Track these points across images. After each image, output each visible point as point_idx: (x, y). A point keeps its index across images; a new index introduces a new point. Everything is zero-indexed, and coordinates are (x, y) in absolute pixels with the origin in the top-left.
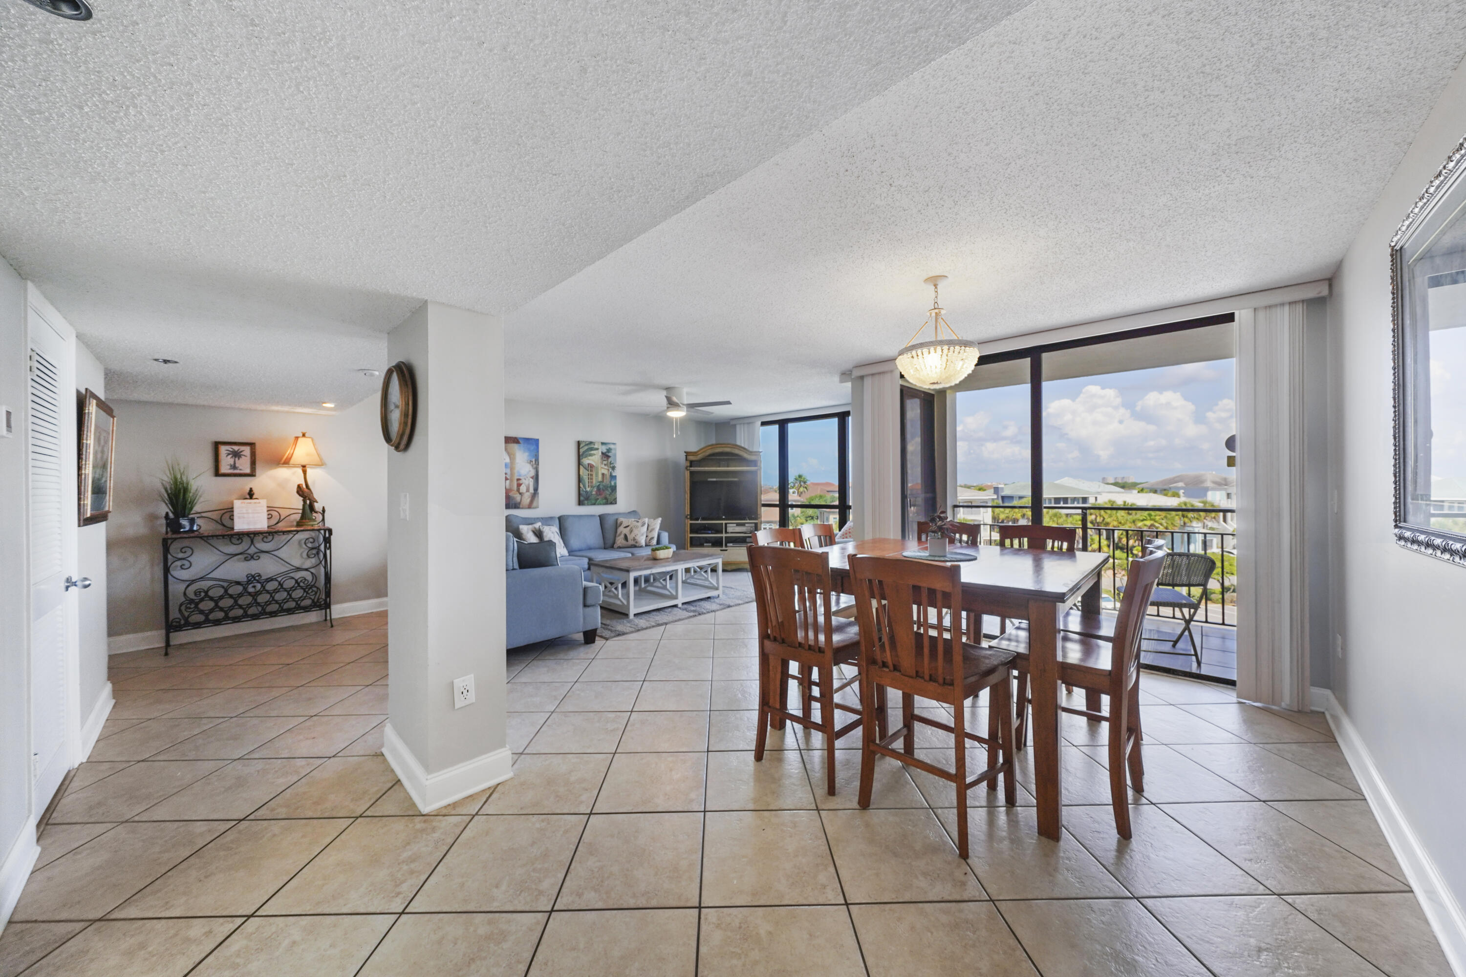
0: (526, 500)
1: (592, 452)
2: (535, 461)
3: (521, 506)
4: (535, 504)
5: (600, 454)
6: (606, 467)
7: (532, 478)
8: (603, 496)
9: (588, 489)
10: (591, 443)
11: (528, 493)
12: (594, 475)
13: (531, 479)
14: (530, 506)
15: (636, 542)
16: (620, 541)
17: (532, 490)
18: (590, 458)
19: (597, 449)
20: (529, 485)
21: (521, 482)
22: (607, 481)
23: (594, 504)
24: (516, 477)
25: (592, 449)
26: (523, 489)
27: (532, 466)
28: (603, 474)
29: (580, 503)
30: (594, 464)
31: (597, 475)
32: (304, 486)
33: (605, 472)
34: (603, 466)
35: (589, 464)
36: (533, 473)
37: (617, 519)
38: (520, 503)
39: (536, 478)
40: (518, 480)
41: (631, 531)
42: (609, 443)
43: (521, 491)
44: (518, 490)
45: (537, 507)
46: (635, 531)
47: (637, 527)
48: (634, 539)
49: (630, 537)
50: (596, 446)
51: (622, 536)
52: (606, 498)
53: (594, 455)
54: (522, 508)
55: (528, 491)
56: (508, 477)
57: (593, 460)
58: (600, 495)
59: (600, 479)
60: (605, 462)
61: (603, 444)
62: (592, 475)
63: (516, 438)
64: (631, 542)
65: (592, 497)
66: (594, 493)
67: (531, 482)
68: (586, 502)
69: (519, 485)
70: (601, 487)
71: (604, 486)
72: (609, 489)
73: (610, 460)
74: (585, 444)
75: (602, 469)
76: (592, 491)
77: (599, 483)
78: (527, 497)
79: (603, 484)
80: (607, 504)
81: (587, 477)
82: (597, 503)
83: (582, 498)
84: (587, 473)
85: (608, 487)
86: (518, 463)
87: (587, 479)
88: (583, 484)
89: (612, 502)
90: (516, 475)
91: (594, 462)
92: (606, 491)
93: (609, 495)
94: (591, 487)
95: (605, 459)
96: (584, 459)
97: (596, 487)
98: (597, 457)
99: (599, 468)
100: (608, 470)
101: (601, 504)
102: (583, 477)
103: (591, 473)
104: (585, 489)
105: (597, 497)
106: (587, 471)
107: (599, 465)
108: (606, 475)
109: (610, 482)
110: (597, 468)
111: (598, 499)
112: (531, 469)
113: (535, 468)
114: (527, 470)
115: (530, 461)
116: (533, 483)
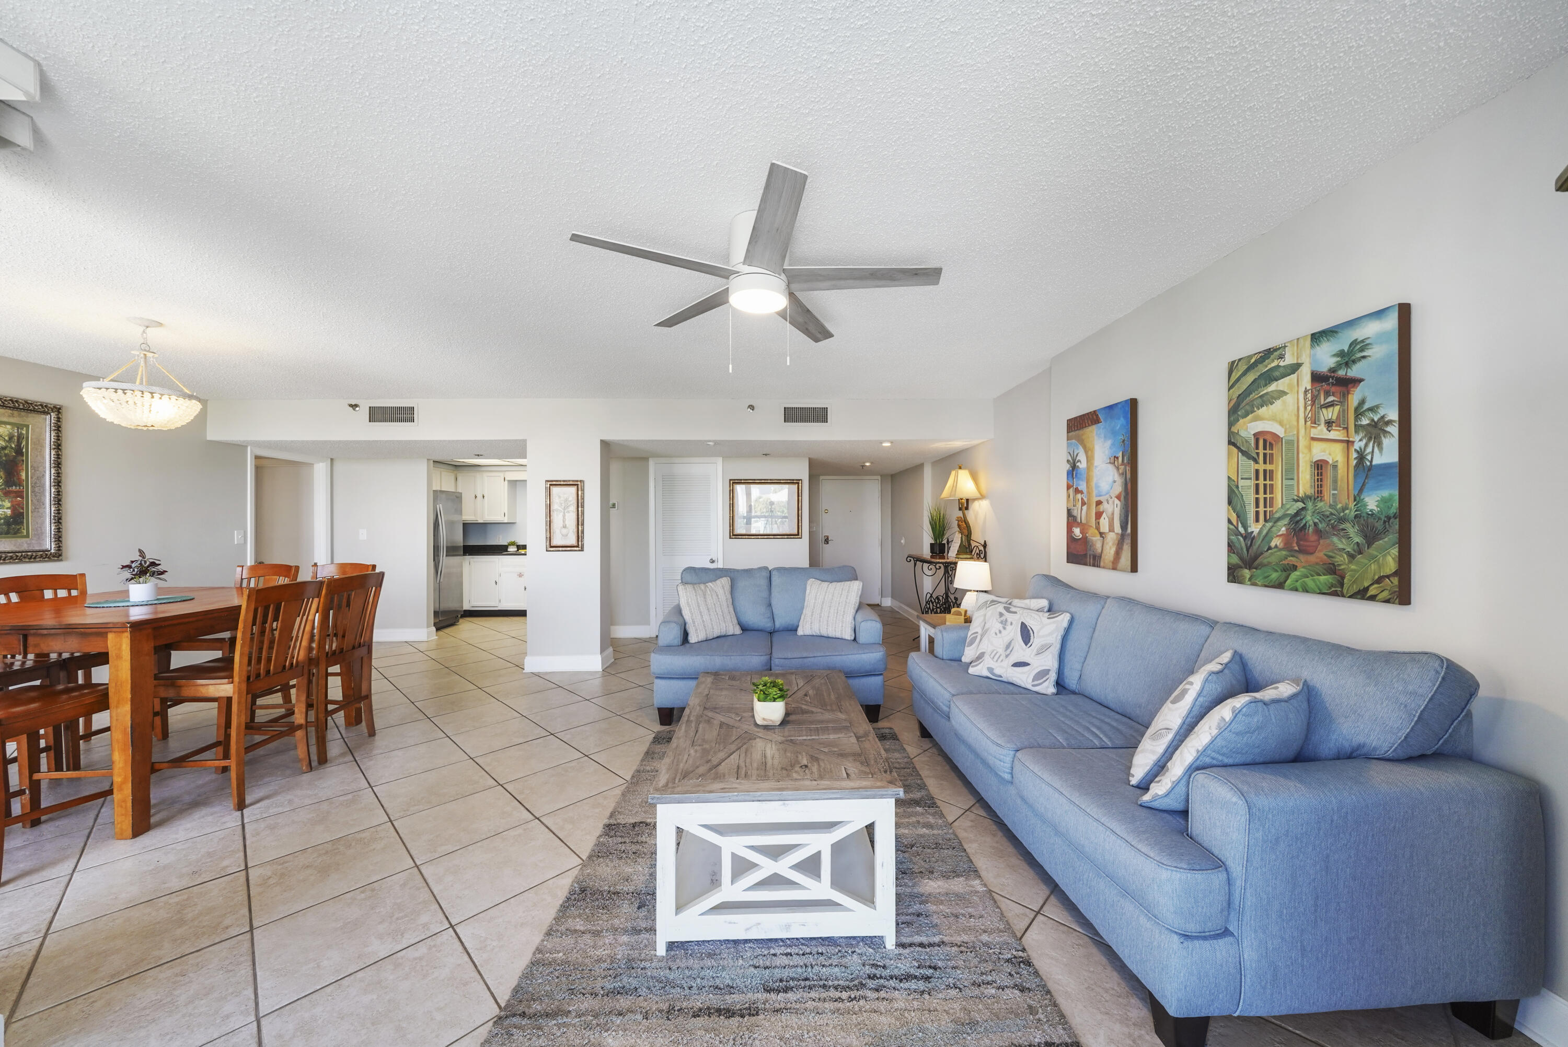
0: (1108, 546)
1: (1273, 387)
3: (1102, 564)
4: (1128, 560)
5: (1306, 382)
6: (1335, 434)
8: (1320, 555)
9: (1255, 528)
10: (1268, 354)
12: (1278, 476)
13: (1117, 501)
14: (1115, 565)
18: (1263, 411)
19: (1295, 368)
21: (1101, 508)
22: (1342, 491)
23: (1280, 585)
24: (1095, 499)
25: (1270, 377)
26: (1104, 524)
27: (1118, 468)
28: (1319, 467)
29: (1232, 574)
30: (1280, 431)
31: (1291, 472)
32: (962, 519)
33: (1334, 454)
34: (1321, 431)
35: (1257, 436)
38: (1100, 556)
40: (1097, 504)
42: (1351, 324)
43: (1102, 531)
44: (1098, 527)
45: (1133, 570)
50: (1289, 359)
52: (1332, 569)
53: (1283, 393)
54: (1103, 568)
55: (1111, 529)
57: (1273, 419)
58: (1302, 551)
59: (1305, 483)
60: (1331, 413)
61: (1317, 338)
62: (1269, 475)
63: (1096, 411)
65: (1271, 558)
66: (1276, 542)
68: (1247, 573)
69: (1099, 515)
70: (1309, 518)
71: (1324, 517)
72: (1352, 531)
73: (1354, 399)
74: (1253, 361)
75: (1315, 444)
76: (1268, 537)
77: (1300, 505)
78: (1110, 544)
79: (1320, 504)
80: (1335, 594)
81: (1252, 483)
82: (1289, 582)
83: (1241, 558)
84: (1257, 467)
85: (1342, 520)
86: (1096, 467)
87: (1253, 490)
88: (1239, 507)
89: (1366, 589)
90: (1094, 494)
91: (1281, 423)
92: (1335, 539)
93: (1352, 557)
94: (1266, 520)
95: (1331, 399)
96: (1250, 416)
97: (1286, 521)
98: (1289, 399)
99: (1303, 443)
100: (1349, 443)
101: (1306, 590)
102: (1237, 487)
103: (1269, 467)
104: (1245, 528)
105: (1292, 560)
106: (1256, 461)
107: (1302, 432)
108: (1335, 467)
109: (1357, 499)
110: (1290, 442)
111: (1295, 568)
112: (1117, 477)
113: (1123, 474)
114: (1110, 479)
115: (1115, 457)
116: (1121, 511)
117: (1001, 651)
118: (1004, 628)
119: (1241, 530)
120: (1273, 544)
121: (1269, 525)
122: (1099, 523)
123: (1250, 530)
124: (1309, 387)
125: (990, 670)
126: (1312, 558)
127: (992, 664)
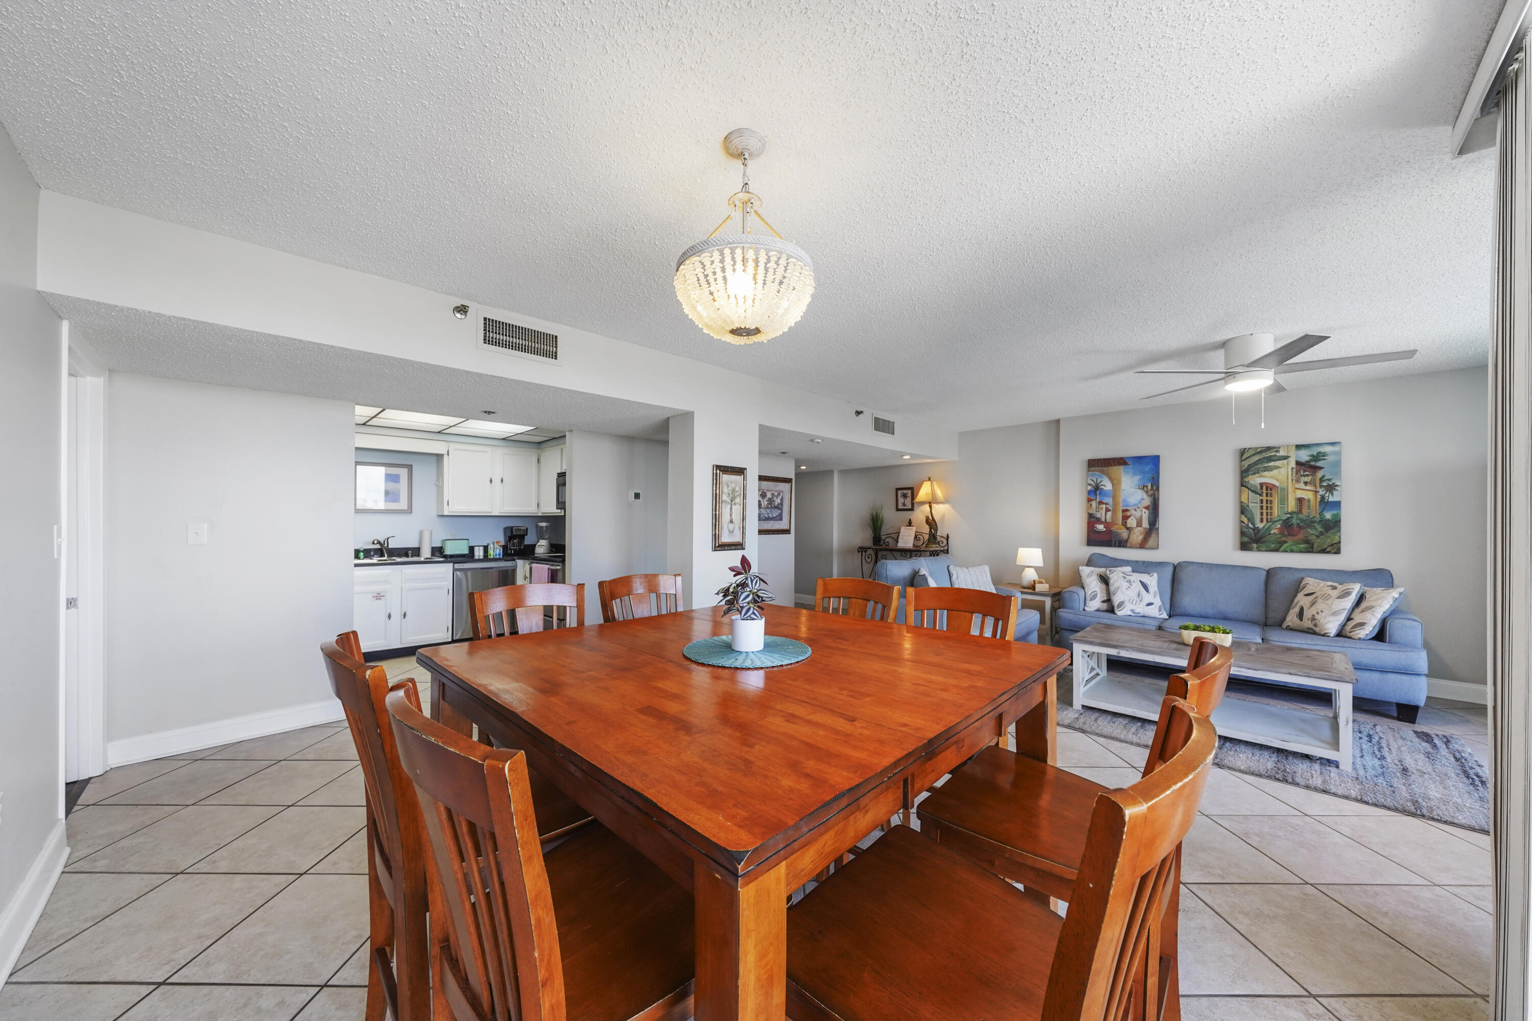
0: (1137, 536)
1: (1272, 464)
2: (1153, 486)
3: (1128, 545)
4: (1151, 542)
5: (1293, 464)
6: (1310, 487)
7: (1147, 508)
8: (1301, 536)
9: (1260, 525)
10: (1269, 449)
11: (1139, 529)
12: (1276, 503)
13: (1144, 510)
14: (1142, 545)
15: (1315, 625)
16: (1292, 619)
17: (1145, 524)
18: (1266, 473)
19: (1285, 457)
20: (1141, 517)
21: (1129, 513)
22: (1312, 510)
23: (1276, 550)
24: (1121, 508)
25: (1270, 459)
26: (1132, 522)
27: (1147, 492)
28: (1300, 501)
29: (1244, 547)
30: (1277, 484)
31: (1283, 501)
32: (931, 518)
33: (1309, 496)
34: (1302, 485)
35: (1262, 485)
36: (1147, 501)
37: (1303, 578)
38: (1127, 541)
39: (1154, 509)
40: (1124, 511)
41: (1313, 604)
42: (1317, 445)
43: (1128, 526)
44: (1124, 524)
45: (1156, 547)
46: (1320, 605)
47: (1327, 597)
48: (1313, 619)
49: (1307, 614)
50: (1282, 453)
51: (1296, 610)
52: (1307, 541)
53: (1278, 467)
54: (1130, 547)
55: (1139, 524)
56: (1111, 508)
57: (1272, 477)
58: (1290, 535)
59: (1292, 506)
60: (1307, 479)
61: (1299, 447)
62: (1269, 502)
63: (1122, 458)
64: (1307, 623)
65: (1270, 538)
66: (1274, 531)
67: (1145, 515)
68: (1255, 546)
69: (1125, 518)
70: (1294, 521)
71: (1302, 520)
72: (1320, 526)
73: (1320, 474)
74: (1259, 450)
75: (1298, 491)
76: (1269, 529)
77: (1289, 516)
78: (1138, 534)
79: (1300, 516)
80: (1309, 552)
81: (1259, 505)
82: (1282, 548)
83: (1250, 538)
84: (1261, 498)
85: (1314, 522)
86: (1123, 490)
87: (1259, 508)
88: (1249, 516)
89: (1325, 549)
90: (1121, 504)
91: (1277, 480)
92: (1309, 530)
93: (1318, 537)
94: (1267, 521)
95: (1307, 473)
96: (1257, 475)
97: (1281, 522)
98: (1283, 471)
99: (1290, 490)
100: (1316, 492)
101: (1292, 551)
102: (1248, 506)
103: (1269, 498)
104: (1253, 524)
105: (1284, 539)
106: (1261, 495)
107: (1290, 485)
108: (1309, 501)
109: (1321, 514)
110: (1283, 489)
111: (1286, 542)
112: (1145, 496)
113: (1151, 495)
114: (1139, 498)
115: (1144, 486)
116: (1149, 515)
117: (1136, 598)
118: (1131, 585)
119: (1250, 525)
120: (1272, 532)
121: (1269, 524)
122: (1126, 522)
123: (1256, 526)
124: (1294, 466)
125: (1132, 611)
126: (1296, 538)
127: (1133, 607)
